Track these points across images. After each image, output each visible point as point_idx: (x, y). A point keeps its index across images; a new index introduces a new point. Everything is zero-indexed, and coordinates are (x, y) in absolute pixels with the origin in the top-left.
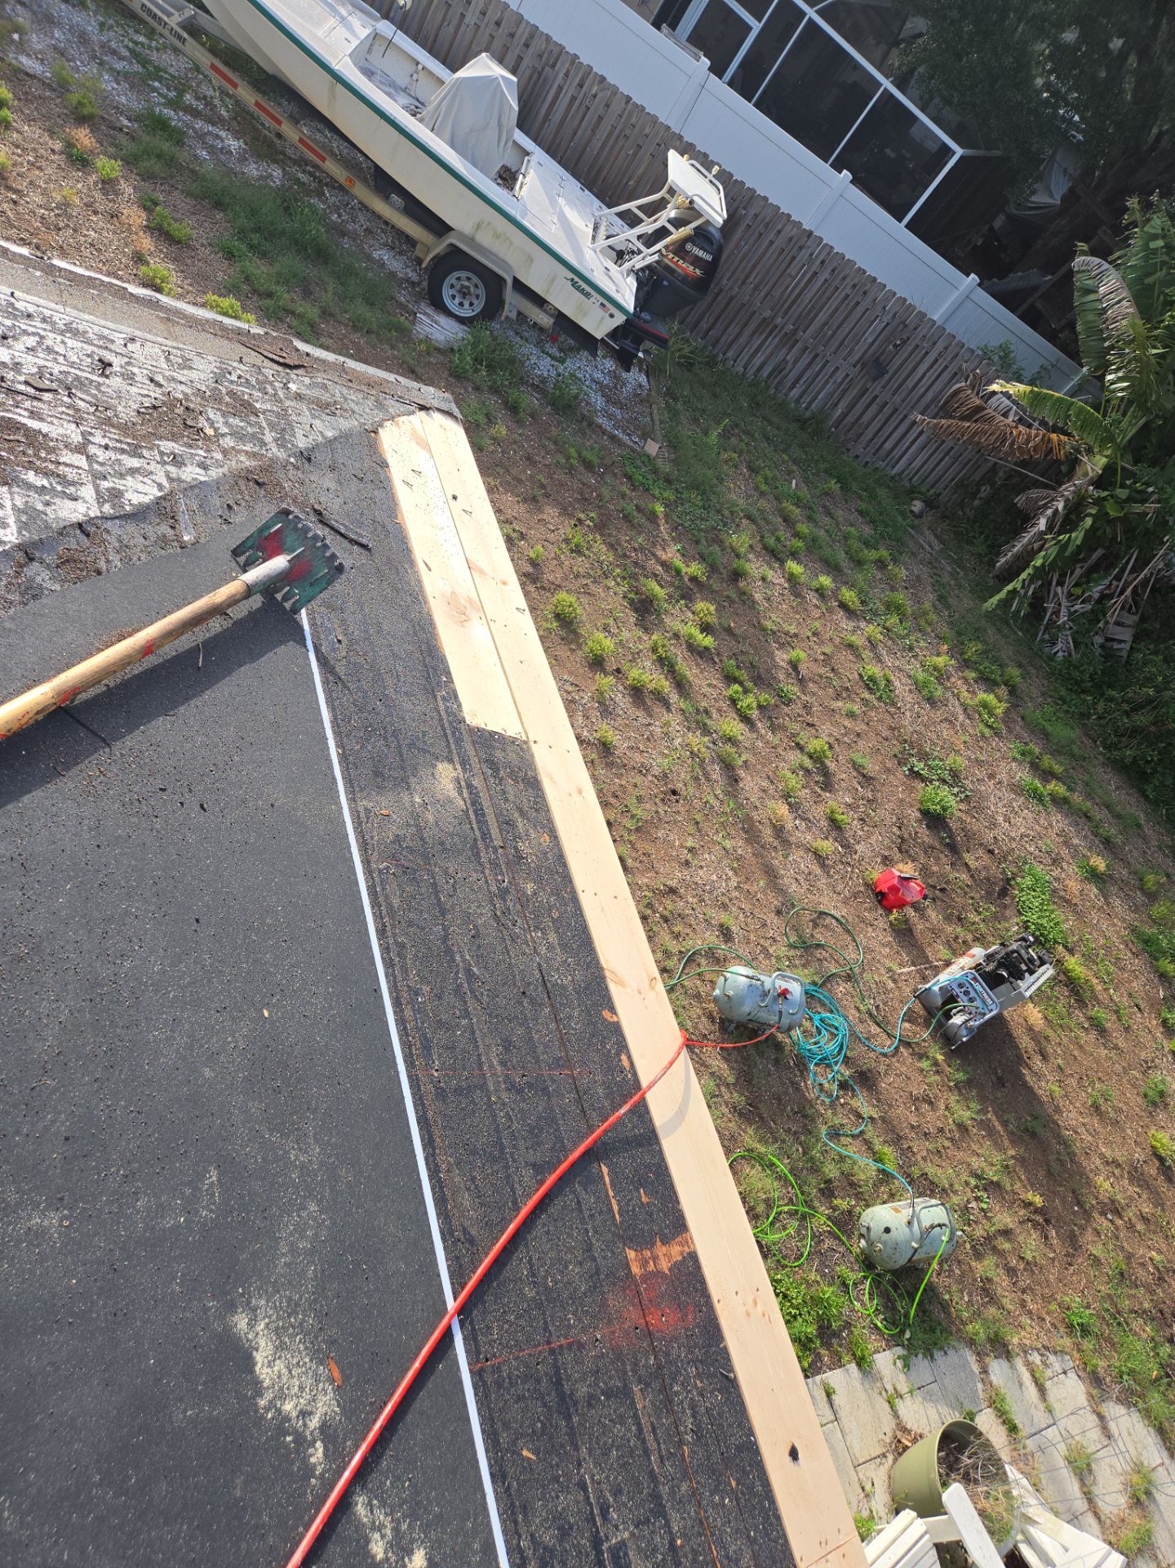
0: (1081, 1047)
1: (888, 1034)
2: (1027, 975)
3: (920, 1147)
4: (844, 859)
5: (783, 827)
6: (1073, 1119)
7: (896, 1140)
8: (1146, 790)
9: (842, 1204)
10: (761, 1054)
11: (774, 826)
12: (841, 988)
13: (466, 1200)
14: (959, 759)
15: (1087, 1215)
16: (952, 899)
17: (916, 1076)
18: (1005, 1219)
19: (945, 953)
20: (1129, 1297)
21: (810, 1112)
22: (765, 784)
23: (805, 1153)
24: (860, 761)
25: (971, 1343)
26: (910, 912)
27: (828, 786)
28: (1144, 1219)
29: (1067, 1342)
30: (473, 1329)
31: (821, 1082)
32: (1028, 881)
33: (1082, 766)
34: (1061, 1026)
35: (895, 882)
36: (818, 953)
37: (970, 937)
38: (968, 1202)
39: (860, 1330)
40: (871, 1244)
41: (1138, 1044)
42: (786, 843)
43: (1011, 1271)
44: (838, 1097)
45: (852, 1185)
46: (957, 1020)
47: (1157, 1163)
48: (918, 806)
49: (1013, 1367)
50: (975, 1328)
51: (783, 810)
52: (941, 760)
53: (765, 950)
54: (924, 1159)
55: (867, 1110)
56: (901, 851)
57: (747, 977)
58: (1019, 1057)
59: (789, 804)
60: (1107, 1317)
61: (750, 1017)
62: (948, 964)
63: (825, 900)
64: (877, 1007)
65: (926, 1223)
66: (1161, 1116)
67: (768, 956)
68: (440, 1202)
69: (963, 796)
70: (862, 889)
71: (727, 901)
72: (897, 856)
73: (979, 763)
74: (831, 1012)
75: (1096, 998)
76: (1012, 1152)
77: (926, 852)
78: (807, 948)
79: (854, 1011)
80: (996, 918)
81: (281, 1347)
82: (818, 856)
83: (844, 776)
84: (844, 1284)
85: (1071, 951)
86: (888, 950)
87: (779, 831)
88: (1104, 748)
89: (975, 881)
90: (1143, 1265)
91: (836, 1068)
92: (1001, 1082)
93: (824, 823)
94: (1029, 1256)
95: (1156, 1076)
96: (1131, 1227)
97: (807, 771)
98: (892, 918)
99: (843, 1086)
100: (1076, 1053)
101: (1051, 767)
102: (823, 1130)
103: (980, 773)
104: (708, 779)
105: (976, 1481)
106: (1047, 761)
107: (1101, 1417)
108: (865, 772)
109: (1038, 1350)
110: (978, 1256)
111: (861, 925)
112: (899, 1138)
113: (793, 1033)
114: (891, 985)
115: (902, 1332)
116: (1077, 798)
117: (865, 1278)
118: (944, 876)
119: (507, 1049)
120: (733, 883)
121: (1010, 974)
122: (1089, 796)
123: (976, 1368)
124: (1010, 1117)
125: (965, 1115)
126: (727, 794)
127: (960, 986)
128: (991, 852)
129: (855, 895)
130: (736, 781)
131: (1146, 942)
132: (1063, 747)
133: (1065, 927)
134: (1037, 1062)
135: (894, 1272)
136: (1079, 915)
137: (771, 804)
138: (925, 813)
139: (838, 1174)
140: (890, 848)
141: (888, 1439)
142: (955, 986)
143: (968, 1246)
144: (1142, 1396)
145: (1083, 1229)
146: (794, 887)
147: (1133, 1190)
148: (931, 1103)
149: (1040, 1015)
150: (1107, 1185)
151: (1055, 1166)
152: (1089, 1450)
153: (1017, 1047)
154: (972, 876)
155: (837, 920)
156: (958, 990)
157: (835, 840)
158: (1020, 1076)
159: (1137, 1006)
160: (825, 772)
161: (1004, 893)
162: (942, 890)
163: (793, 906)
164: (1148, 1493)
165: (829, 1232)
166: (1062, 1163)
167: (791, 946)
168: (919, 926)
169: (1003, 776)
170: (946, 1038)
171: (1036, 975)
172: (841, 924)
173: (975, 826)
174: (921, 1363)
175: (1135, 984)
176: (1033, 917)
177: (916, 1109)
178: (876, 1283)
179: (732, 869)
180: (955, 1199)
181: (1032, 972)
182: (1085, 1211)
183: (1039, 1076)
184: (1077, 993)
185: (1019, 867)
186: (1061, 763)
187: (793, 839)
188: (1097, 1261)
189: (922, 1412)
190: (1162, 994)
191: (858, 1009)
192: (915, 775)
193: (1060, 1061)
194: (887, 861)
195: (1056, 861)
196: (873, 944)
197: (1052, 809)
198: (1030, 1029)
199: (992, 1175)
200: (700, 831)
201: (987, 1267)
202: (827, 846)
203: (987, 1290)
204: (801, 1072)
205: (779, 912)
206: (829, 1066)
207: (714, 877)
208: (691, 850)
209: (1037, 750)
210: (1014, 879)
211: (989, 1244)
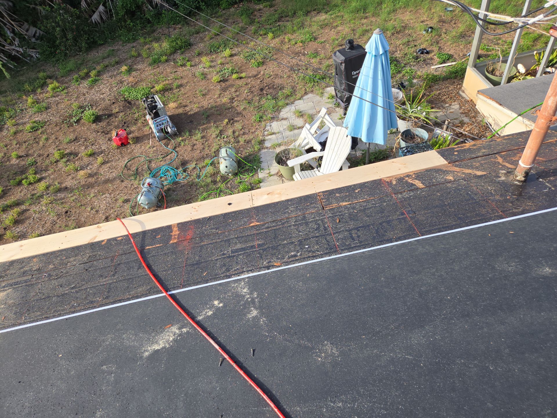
0: (185, 94)
1: (171, 153)
2: (156, 104)
3: (207, 151)
4: (107, 154)
5: (89, 174)
6: (206, 103)
7: (203, 158)
8: (100, 44)
9: (218, 179)
10: (170, 195)
11: (88, 177)
12: (153, 165)
13: (140, 289)
14: (74, 104)
15: (232, 107)
16: (129, 120)
17: (185, 148)
18: (230, 132)
19: (147, 128)
20: (255, 102)
21: (191, 183)
22: (70, 177)
23: (203, 187)
24: (68, 140)
25: (260, 150)
26: (130, 136)
27: (76, 154)
28: (236, 91)
29: (263, 123)
30: (172, 288)
31: (182, 178)
32: (127, 94)
33: (87, 62)
34: (177, 98)
35: (117, 138)
36: (140, 170)
37: (143, 118)
38: (224, 141)
39: (252, 181)
40: (230, 172)
41: (187, 76)
42: (96, 174)
43: (244, 134)
44: (188, 173)
45: (214, 174)
46: (169, 130)
47: (222, 82)
48: (91, 123)
49: (267, 140)
50: (257, 147)
51: (82, 173)
52: (74, 111)
53: (135, 188)
54: (210, 151)
55: (193, 165)
56: (108, 134)
57: (141, 196)
58: (185, 114)
59: (81, 170)
60: (259, 110)
61: (156, 197)
62: (151, 128)
63: (120, 164)
64: (161, 155)
65: (226, 155)
66: (209, 76)
67: (137, 188)
68: (137, 297)
69: (90, 107)
70: (119, 150)
71: (114, 199)
72: (109, 135)
73: (78, 97)
74: (160, 170)
75: (170, 84)
76: (212, 124)
77: (110, 125)
78: (137, 174)
79: (162, 162)
80: (138, 108)
81: (156, 342)
82: (103, 163)
83: (73, 148)
84: (240, 182)
85: (154, 87)
86: (143, 147)
87: (90, 176)
88: (81, 52)
89: (123, 111)
90: (248, 96)
91: (179, 172)
92: (191, 122)
93: (91, 159)
94: (241, 128)
95: (197, 74)
96: (237, 96)
97: (68, 161)
98: (131, 143)
99: (185, 171)
100: (186, 96)
101: (85, 73)
102: (197, 180)
103: (82, 98)
104: (64, 198)
105: (289, 157)
106: (82, 73)
107: (282, 119)
108: (73, 139)
109: (264, 132)
110: (239, 142)
111: (132, 153)
112: (203, 157)
113: (164, 184)
114: (155, 148)
115: (254, 168)
116: (99, 68)
117: (239, 176)
118: (119, 121)
119: (102, 276)
120: (108, 195)
121: (155, 109)
122: (99, 63)
123: (266, 150)
124: (202, 122)
125: (199, 135)
126: (71, 192)
127: (157, 126)
128: (114, 103)
129: (121, 153)
130: (66, 188)
131: (155, 62)
132: (77, 66)
133: (145, 87)
134: (187, 109)
135: (239, 167)
136: (142, 80)
137: (79, 177)
138: (94, 121)
139: (210, 178)
140: (106, 137)
141: (279, 178)
142: (158, 128)
143: (235, 144)
144: (279, 107)
145: (236, 110)
146: (114, 174)
147: (228, 92)
148: (194, 145)
149: (173, 104)
150: (225, 99)
151: (218, 112)
152: (289, 124)
153: (182, 114)
154: (122, 112)
155: (129, 161)
156: (159, 127)
157: (98, 156)
158: (191, 115)
159: (175, 72)
160: (71, 154)
161: (130, 103)
162: (125, 123)
163: (120, 176)
164: (300, 112)
165: (226, 184)
166: (217, 110)
167: (135, 179)
168: (136, 134)
169: (85, 91)
170: (175, 135)
171: (157, 101)
172: (130, 160)
173: (103, 105)
174: (263, 165)
175: (168, 70)
176: (139, 96)
177: (195, 150)
178: (241, 173)
179: (102, 195)
180: (223, 145)
181: (156, 102)
182: (231, 108)
183: (192, 109)
184: (167, 90)
185: (121, 95)
186: (84, 69)
187: (95, 171)
188: (245, 109)
189: (274, 168)
190: (172, 63)
191: (161, 161)
192: (78, 121)
193: (188, 101)
194: (110, 139)
195: (121, 82)
196: (140, 151)
197: (101, 77)
198: (177, 108)
199: (217, 132)
200: (85, 205)
201: (242, 140)
202: (100, 159)
203: (248, 142)
204: (178, 184)
205: (122, 181)
206: (178, 174)
207: (104, 202)
208: (92, 209)
209: (77, 76)
210: (125, 98)
211: (236, 138)
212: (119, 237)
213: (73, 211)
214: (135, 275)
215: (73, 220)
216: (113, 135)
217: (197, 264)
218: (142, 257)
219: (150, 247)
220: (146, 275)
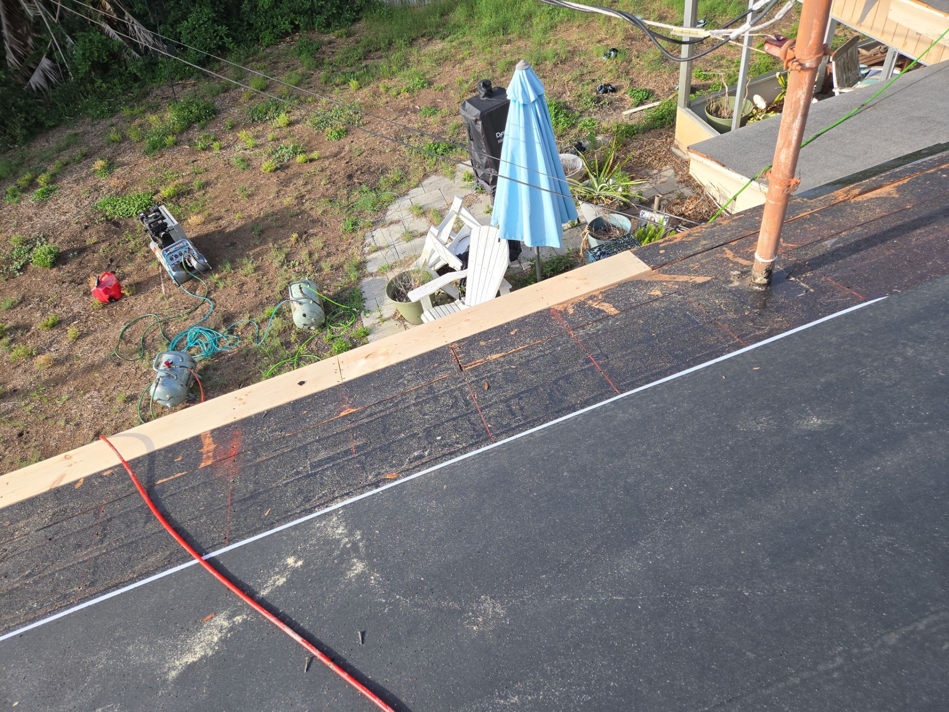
0: (216, 197)
1: (202, 304)
2: (164, 221)
3: (266, 293)
4: (84, 320)
5: (55, 360)
6: (256, 209)
7: (262, 305)
8: (49, 126)
9: (293, 337)
10: (210, 379)
11: (54, 365)
12: (172, 328)
13: (152, 559)
14: (14, 238)
15: (303, 212)
16: (118, 255)
17: (228, 290)
18: (303, 254)
19: (154, 265)
20: (341, 200)
21: (244, 352)
22: (20, 370)
23: (267, 356)
24: (8, 304)
25: (359, 279)
26: (125, 282)
27: (26, 328)
28: (306, 184)
29: (360, 233)
30: (211, 547)
31: (228, 345)
32: (109, 208)
33: (29, 160)
34: (203, 206)
35: (101, 290)
36: (149, 340)
37: (145, 249)
38: (295, 271)
39: (353, 333)
40: (312, 324)
41: (216, 166)
42: (67, 358)
43: (329, 255)
44: (237, 335)
45: (285, 331)
46: (194, 263)
47: (279, 171)
48: (48, 268)
49: (370, 261)
50: (353, 276)
51: (41, 359)
52: (14, 249)
53: (144, 374)
54: (272, 291)
55: (245, 320)
56: (82, 284)
57: (156, 386)
58: (219, 232)
59: (38, 354)
60: (350, 212)
61: (185, 386)
62: (160, 264)
63: (112, 335)
64: (185, 308)
65: (301, 295)
66: (255, 163)
67: (148, 372)
68: (148, 574)
69: (43, 239)
70: (106, 311)
71: (107, 398)
72: (84, 286)
73: (19, 225)
74: (186, 335)
75: (187, 184)
76: (271, 245)
77: (84, 268)
78: (145, 348)
79: (187, 322)
80: (133, 231)
81: (189, 650)
82: (81, 336)
83: (19, 316)
84: (333, 339)
85: (157, 192)
86: (149, 299)
87: (57, 362)
88: (15, 144)
89: (106, 240)
90: (327, 190)
91: (221, 335)
92: (233, 244)
93: (55, 332)
94: (321, 245)
95: (234, 161)
96: (309, 192)
97: (12, 341)
98: (127, 294)
99: (231, 332)
100: (219, 201)
101: (27, 180)
102: (255, 345)
103: (27, 226)
104: (12, 410)
105: (411, 285)
106: (22, 181)
107: (391, 223)
108: (18, 302)
109: (363, 248)
110: (320, 270)
111: (132, 313)
112: (261, 303)
113: (196, 360)
114: (172, 299)
115: (354, 312)
116: (52, 168)
117: (330, 328)
118: (101, 258)
119: (80, 546)
120: (94, 394)
121: (163, 230)
122: (51, 160)
123: (370, 278)
124: (252, 243)
125: (250, 267)
126: (25, 397)
127: (172, 259)
128: (86, 227)
129: (110, 315)
130: (15, 391)
131: (154, 148)
132: (11, 170)
133: (141, 193)
134: (223, 223)
135: (326, 313)
136: (134, 182)
137: (36, 367)
138: (54, 264)
139: (278, 339)
140: (79, 290)
141: (399, 324)
142: (173, 263)
143: (316, 274)
144: (383, 202)
145: (310, 216)
146: (102, 354)
147: (292, 187)
148: (243, 284)
149: (195, 217)
150: (288, 199)
151: (279, 223)
152: (404, 230)
153: (214, 232)
154: (103, 241)
155: (127, 328)
156: (175, 261)
157: (69, 325)
158: (230, 233)
159: (193, 162)
160: (16, 328)
161: (116, 224)
162: (112, 261)
163: (114, 355)
164: (420, 208)
165: (307, 346)
166: (277, 220)
167: (143, 358)
168: (135, 278)
169: (31, 212)
170: (205, 271)
171: (165, 216)
172: (130, 326)
173: (67, 234)
174: (368, 304)
175: (180, 160)
176: (133, 210)
177: (246, 292)
178: (332, 323)
179: (84, 394)
180: (294, 278)
181: (163, 218)
182: (301, 213)
183: (231, 223)
184: (183, 194)
185: (99, 212)
186: (25, 173)
187: (66, 353)
188: (324, 212)
189: (388, 306)
190: (186, 147)
191: (186, 320)
192: (24, 268)
193: (223, 210)
194: (87, 293)
195: (97, 189)
196: (145, 307)
197: (59, 184)
198: (204, 223)
199: (282, 257)
200: (54, 416)
201: (326, 266)
202: (72, 331)
203: (338, 268)
204: (222, 355)
205: (119, 365)
206: (219, 340)
207: (89, 406)
208: (67, 422)
209: (12, 187)
210: (107, 216)
211: (316, 264)
212: (106, 470)
213: (33, 431)
214: (140, 535)
215: (35, 447)
216: (91, 285)
217: (251, 497)
218: (151, 501)
219: (165, 480)
220: (161, 531)
